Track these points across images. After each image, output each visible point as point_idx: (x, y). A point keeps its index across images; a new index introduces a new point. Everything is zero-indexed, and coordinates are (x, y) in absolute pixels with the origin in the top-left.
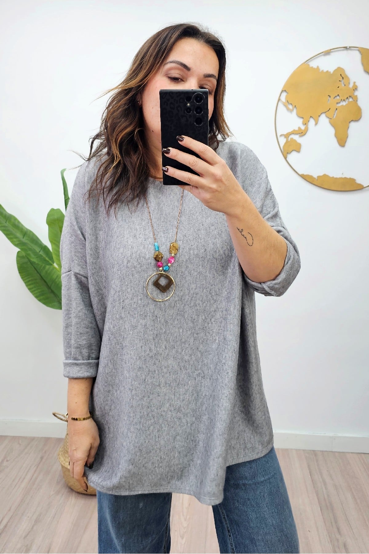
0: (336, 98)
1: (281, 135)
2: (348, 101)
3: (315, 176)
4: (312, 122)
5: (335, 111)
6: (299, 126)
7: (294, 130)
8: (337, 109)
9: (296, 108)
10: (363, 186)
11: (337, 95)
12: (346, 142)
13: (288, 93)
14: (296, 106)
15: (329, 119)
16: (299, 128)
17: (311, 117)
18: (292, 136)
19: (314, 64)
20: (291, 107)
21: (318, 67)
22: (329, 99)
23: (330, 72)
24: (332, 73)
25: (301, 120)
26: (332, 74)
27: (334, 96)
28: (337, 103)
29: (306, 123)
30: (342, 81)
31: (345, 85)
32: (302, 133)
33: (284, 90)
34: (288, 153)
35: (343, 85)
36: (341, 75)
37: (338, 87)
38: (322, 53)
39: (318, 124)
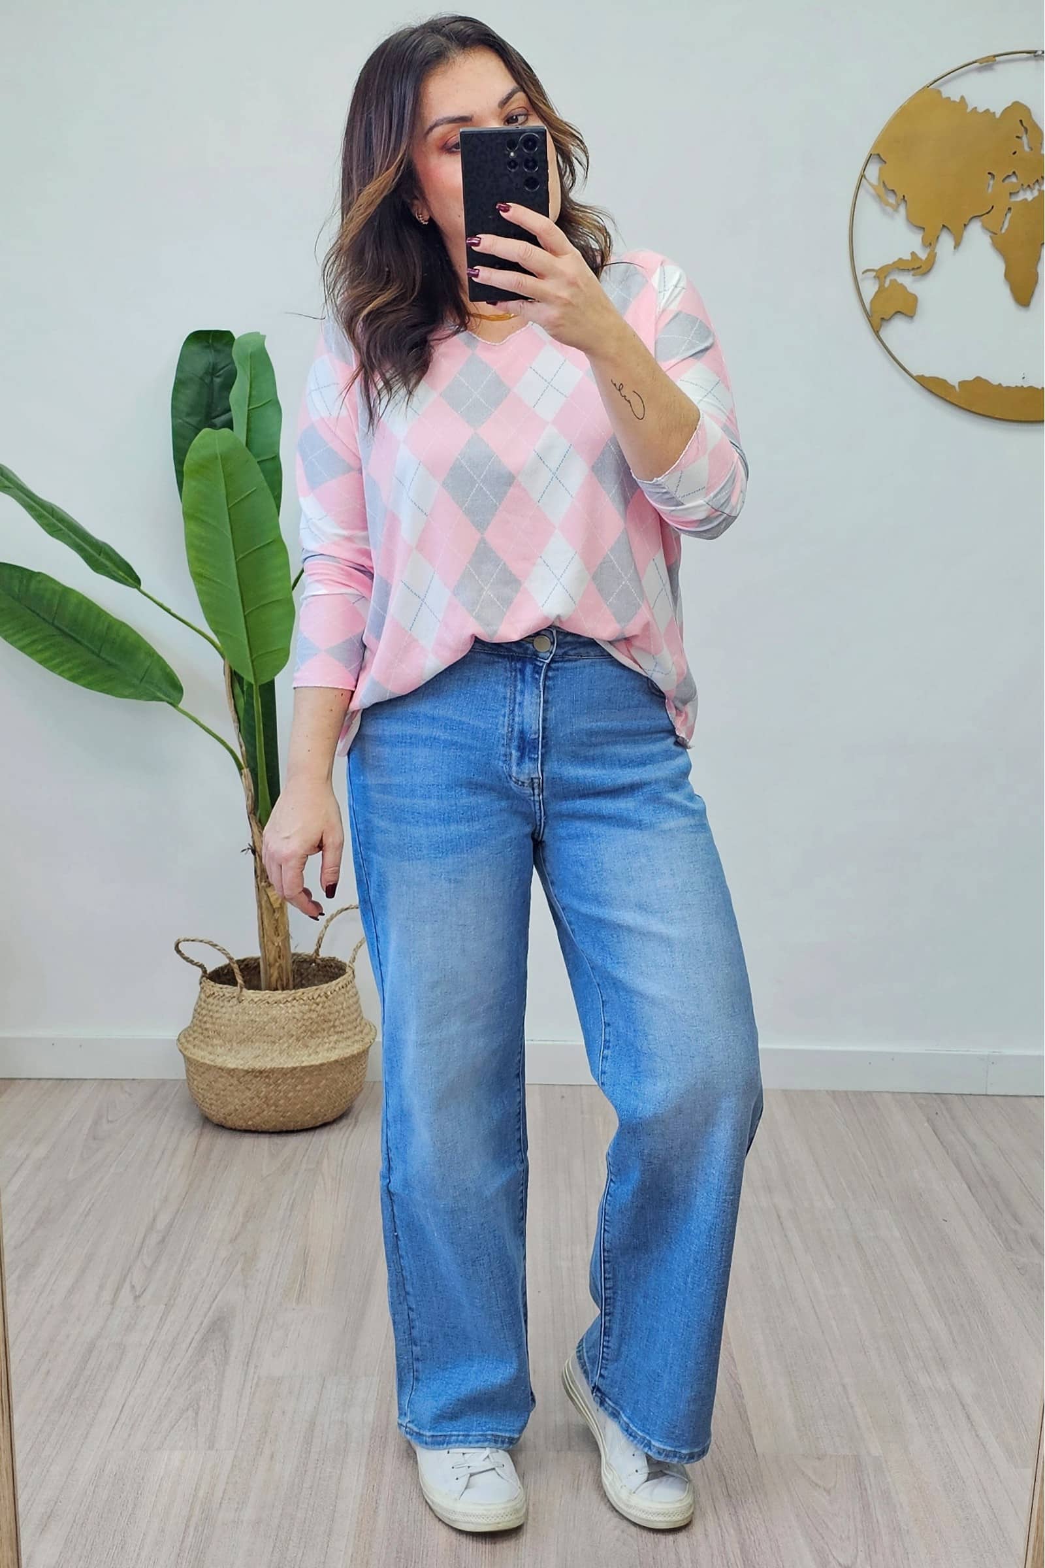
0: (1007, 181)
1: (863, 273)
2: (1039, 190)
3: (954, 381)
4: (946, 241)
5: (1006, 214)
6: (912, 251)
7: (900, 260)
8: (1010, 209)
9: (906, 202)
11: (1011, 172)
12: (1033, 292)
13: (884, 163)
14: (906, 199)
15: (992, 235)
16: (913, 255)
18: (896, 276)
19: (952, 91)
20: (891, 199)
21: (962, 98)
22: (991, 182)
23: (994, 113)
24: (998, 116)
25: (919, 235)
26: (998, 119)
27: (1005, 176)
28: (1011, 194)
29: (930, 243)
30: (1025, 139)
31: (1031, 149)
32: (921, 268)
33: (876, 153)
34: (883, 319)
35: (1027, 149)
36: (1021, 121)
37: (1013, 152)
38: (973, 63)
39: (963, 245)
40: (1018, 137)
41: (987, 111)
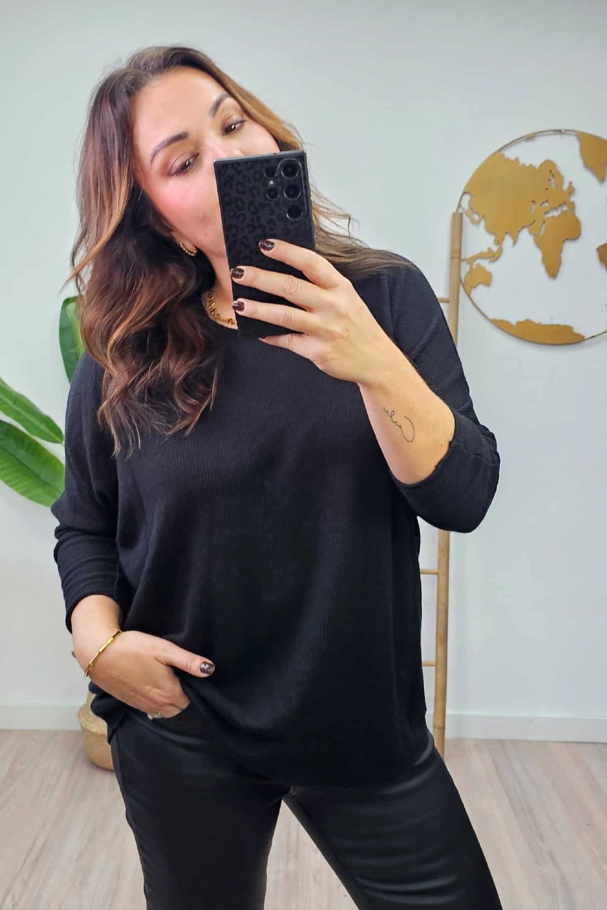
0: (543, 205)
2: (562, 211)
3: (514, 321)
4: (508, 241)
5: (542, 226)
6: (487, 247)
7: (482, 253)
8: (544, 222)
9: (485, 219)
10: (583, 337)
11: (545, 200)
12: (558, 271)
13: (472, 196)
14: (485, 216)
15: (534, 237)
16: (489, 249)
17: (506, 232)
18: (479, 261)
19: (510, 154)
20: (476, 217)
21: (517, 159)
22: (534, 206)
23: (535, 166)
24: (537, 167)
25: (492, 238)
26: (538, 170)
27: (542, 202)
28: (545, 213)
29: (499, 242)
30: (553, 180)
31: (557, 186)
32: (494, 257)
33: (467, 191)
34: (471, 287)
35: (554, 186)
36: (550, 171)
37: (545, 188)
38: (522, 137)
39: (518, 243)
40: (549, 180)
41: (531, 166)
